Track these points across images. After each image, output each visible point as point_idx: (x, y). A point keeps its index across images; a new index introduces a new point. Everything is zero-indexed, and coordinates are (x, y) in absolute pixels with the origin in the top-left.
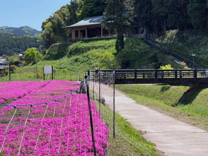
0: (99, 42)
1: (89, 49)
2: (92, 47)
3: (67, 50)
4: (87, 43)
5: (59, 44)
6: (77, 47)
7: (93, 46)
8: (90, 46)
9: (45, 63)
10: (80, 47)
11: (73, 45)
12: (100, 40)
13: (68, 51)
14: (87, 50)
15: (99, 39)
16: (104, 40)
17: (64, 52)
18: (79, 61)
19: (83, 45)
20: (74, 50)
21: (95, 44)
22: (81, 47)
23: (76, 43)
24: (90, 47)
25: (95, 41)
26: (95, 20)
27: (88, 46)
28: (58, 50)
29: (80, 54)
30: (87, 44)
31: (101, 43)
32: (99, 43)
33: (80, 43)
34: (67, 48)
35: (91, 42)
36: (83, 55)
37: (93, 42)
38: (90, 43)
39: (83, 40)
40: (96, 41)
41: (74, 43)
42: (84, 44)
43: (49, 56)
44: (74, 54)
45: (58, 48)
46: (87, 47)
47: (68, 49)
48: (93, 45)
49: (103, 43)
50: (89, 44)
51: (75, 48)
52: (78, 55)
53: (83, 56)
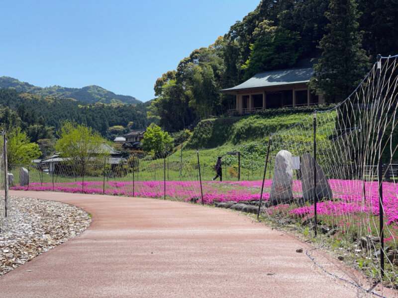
0: (292, 117)
1: (273, 129)
2: (279, 127)
3: (231, 131)
4: (269, 118)
5: (214, 119)
6: (250, 125)
7: (280, 125)
8: (276, 123)
9: (191, 153)
10: (256, 125)
11: (243, 123)
12: (292, 114)
13: (233, 132)
14: (269, 130)
15: (292, 111)
16: (302, 114)
17: (226, 135)
18: (256, 151)
19: (261, 122)
20: (244, 130)
21: (283, 121)
22: (258, 125)
23: (248, 119)
24: (276, 126)
25: (283, 115)
26: (279, 78)
27: (272, 123)
28: (214, 131)
29: (256, 138)
30: (268, 120)
31: (295, 119)
32: (292, 119)
33: (256, 119)
34: (231, 128)
35: (277, 118)
36: (262, 140)
37: (279, 117)
38: (274, 118)
39: (260, 114)
40: (285, 115)
41: (244, 119)
42: (264, 120)
43: (195, 141)
44: (246, 139)
45: (212, 126)
46: (270, 126)
47: (233, 130)
48: (280, 123)
49: (300, 119)
50: (273, 120)
51: (246, 127)
52: (253, 140)
53: (262, 142)
